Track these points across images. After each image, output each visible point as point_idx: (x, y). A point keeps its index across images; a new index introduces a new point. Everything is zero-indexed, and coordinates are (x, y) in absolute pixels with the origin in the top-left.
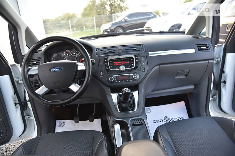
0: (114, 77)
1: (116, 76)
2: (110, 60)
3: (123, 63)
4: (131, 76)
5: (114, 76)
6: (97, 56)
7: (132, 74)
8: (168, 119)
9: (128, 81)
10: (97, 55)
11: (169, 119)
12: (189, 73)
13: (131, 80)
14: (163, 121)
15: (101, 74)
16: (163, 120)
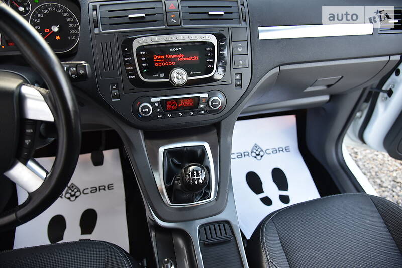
0: (153, 104)
1: (158, 99)
2: (140, 49)
3: (181, 58)
4: (204, 100)
5: (153, 100)
6: (97, 31)
7: (206, 95)
8: (259, 150)
9: (192, 113)
10: (96, 26)
11: (262, 151)
12: (339, 80)
13: (202, 112)
14: (250, 155)
15: (113, 91)
16: (250, 153)
